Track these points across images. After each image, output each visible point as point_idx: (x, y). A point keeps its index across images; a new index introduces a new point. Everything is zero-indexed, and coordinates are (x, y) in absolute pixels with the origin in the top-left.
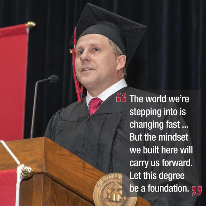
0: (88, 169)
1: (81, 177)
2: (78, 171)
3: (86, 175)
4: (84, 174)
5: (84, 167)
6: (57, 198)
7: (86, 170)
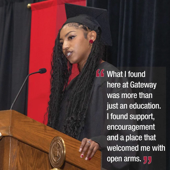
0: (49, 130)
1: (43, 137)
2: (40, 133)
3: (47, 135)
4: (45, 134)
5: (45, 129)
6: (24, 152)
7: (47, 131)
